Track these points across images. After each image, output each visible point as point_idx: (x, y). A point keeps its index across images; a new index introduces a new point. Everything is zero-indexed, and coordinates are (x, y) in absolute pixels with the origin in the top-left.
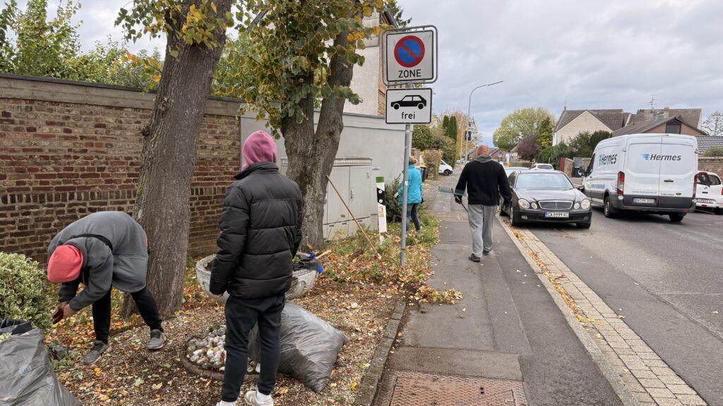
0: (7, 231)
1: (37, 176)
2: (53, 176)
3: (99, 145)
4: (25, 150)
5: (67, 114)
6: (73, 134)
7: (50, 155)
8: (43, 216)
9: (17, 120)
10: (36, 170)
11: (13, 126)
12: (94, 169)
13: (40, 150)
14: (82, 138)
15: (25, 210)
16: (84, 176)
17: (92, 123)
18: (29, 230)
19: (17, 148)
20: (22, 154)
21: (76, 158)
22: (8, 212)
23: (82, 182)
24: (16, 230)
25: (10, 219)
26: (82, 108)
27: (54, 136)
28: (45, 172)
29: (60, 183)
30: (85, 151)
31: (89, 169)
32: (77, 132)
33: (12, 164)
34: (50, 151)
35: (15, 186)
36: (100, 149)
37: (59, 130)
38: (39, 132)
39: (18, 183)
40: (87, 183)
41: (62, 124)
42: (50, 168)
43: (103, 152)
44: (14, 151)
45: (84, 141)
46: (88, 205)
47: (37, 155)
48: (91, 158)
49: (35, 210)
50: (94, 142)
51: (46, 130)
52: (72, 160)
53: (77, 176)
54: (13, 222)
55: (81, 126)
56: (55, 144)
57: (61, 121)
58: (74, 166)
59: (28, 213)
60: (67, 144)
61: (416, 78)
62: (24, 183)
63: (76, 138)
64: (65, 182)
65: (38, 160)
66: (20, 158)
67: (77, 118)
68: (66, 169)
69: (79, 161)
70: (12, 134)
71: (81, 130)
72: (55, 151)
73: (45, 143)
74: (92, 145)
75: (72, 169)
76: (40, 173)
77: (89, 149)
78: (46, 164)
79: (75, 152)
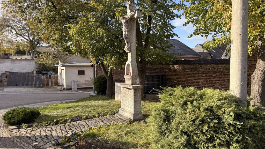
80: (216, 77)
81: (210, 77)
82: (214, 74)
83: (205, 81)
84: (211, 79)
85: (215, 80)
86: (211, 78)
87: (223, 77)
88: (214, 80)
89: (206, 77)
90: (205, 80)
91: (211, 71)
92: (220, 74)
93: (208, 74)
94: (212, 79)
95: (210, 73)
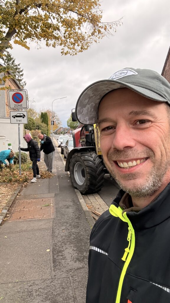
61: (21, 107)
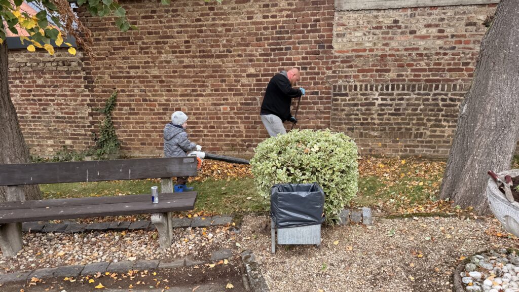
0: (386, 111)
1: (413, 70)
2: (424, 70)
3: (467, 42)
4: (406, 50)
5: (443, 16)
6: (445, 34)
7: (424, 52)
8: (413, 102)
9: (403, 25)
10: (412, 65)
11: (400, 31)
12: (459, 64)
13: (417, 49)
14: (453, 36)
15: (400, 97)
16: (450, 70)
17: (464, 22)
18: (401, 112)
19: (401, 48)
20: (404, 53)
21: (445, 54)
22: (389, 98)
23: (447, 75)
24: (393, 111)
25: (389, 102)
26: (456, 10)
27: (429, 37)
28: (419, 67)
29: (428, 76)
30: (454, 48)
31: (455, 64)
32: (449, 31)
33: (396, 60)
34: (425, 49)
35: (395, 77)
36: (467, 46)
37: (434, 31)
38: (418, 34)
39: (398, 75)
40: (451, 76)
41: (437, 26)
42: (422, 63)
43: (470, 49)
44: (398, 50)
45: (455, 39)
46: (450, 96)
47: (414, 53)
48: (458, 54)
49: (408, 97)
50: (463, 39)
51: (424, 32)
52: (442, 56)
53: (444, 70)
54: (391, 105)
55: (453, 26)
56: (429, 43)
57: (437, 23)
58: (442, 61)
59: (402, 99)
60: (440, 42)
62: (402, 76)
63: (447, 37)
64: (433, 75)
65: (415, 57)
66: (402, 56)
67: (451, 19)
68: (436, 64)
69: (447, 57)
70: (399, 37)
71: (453, 30)
72: (428, 49)
73: (422, 43)
74: (460, 42)
75: (440, 64)
76: (414, 67)
77: (457, 46)
78: (420, 60)
79: (445, 49)
80: (45, 86)
81: (32, 86)
82: (40, 77)
83: (24, 98)
84: (34, 91)
85: (46, 95)
86: (35, 88)
87: (61, 86)
88: (42, 95)
89: (23, 88)
90: (22, 96)
91: (30, 69)
92: (53, 77)
93: (25, 78)
94: (37, 91)
95: (29, 76)
